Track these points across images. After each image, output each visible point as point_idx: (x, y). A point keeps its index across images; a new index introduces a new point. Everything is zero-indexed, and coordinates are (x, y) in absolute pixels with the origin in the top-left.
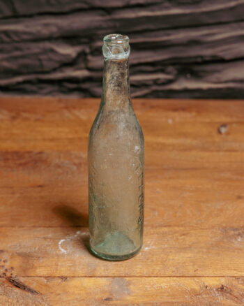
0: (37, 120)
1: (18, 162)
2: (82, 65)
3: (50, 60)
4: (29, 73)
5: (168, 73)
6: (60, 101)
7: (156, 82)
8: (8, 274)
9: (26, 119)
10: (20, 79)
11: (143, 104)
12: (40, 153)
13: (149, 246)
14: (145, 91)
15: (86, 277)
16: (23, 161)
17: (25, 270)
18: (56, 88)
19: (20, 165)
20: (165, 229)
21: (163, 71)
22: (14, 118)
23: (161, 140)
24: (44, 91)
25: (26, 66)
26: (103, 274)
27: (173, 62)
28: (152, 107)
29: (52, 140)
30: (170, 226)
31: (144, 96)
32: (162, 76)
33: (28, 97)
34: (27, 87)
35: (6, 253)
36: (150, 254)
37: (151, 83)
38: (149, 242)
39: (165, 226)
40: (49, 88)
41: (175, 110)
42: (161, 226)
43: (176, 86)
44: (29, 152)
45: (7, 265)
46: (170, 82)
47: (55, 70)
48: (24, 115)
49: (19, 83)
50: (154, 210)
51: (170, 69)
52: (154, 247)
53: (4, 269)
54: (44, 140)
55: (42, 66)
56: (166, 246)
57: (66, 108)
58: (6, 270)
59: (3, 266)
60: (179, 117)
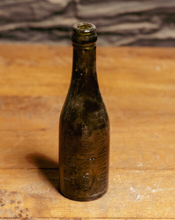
0: (31, 66)
1: (19, 106)
2: (72, 14)
3: (42, 8)
4: (21, 21)
5: (153, 22)
6: (50, 48)
7: (142, 31)
8: (24, 215)
9: (21, 65)
10: (12, 26)
11: (130, 53)
12: (39, 97)
13: (155, 188)
14: (131, 40)
15: (99, 218)
16: (23, 105)
17: (39, 212)
18: (46, 35)
19: (21, 109)
20: (170, 172)
21: (148, 20)
22: (9, 64)
23: (152, 86)
24: (35, 38)
25: (18, 14)
26: (116, 215)
27: (159, 12)
28: (139, 55)
29: (48, 85)
30: (172, 169)
31: (130, 45)
32: (147, 26)
33: (19, 44)
34: (19, 34)
35: (19, 194)
36: (158, 196)
37: (137, 32)
38: (155, 185)
39: (168, 169)
40: (39, 35)
41: (161, 57)
42: (164, 169)
43: (161, 35)
44: (28, 97)
45: (22, 206)
46: (155, 31)
47: (45, 18)
48: (19, 61)
49: (11, 31)
50: (155, 153)
51: (156, 18)
52: (160, 189)
53: (19, 210)
54: (41, 85)
55: (33, 14)
56: (172, 189)
57: (58, 54)
58: (21, 211)
59: (18, 207)
60: (165, 64)
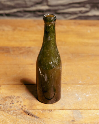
0: (25, 31)
1: (20, 52)
2: (45, 3)
3: (30, 1)
4: (20, 7)
5: (87, 8)
6: (35, 21)
7: (81, 12)
8: (24, 109)
9: (20, 30)
10: (15, 10)
11: (75, 23)
12: (29, 47)
13: (88, 94)
14: (75, 16)
15: (60, 110)
16: (22, 51)
17: (31, 107)
18: (32, 14)
19: (21, 53)
20: (95, 86)
21: (84, 7)
22: (14, 30)
23: (86, 41)
24: (27, 16)
25: (18, 4)
26: (69, 108)
28: (79, 24)
29: (34, 41)
30: (96, 84)
31: (75, 19)
32: (83, 9)
33: (19, 19)
34: (19, 14)
35: (21, 98)
36: (89, 98)
37: (78, 12)
38: (88, 92)
39: (94, 84)
40: (29, 15)
42: (92, 84)
43: (90, 14)
44: (24, 47)
45: (22, 104)
46: (87, 12)
47: (32, 6)
48: (19, 28)
49: (15, 12)
50: (88, 76)
51: (88, 5)
52: (90, 95)
53: (21, 106)
54: (30, 41)
55: (26, 4)
56: (96, 94)
57: (38, 24)
58: (22, 106)
59: (20, 105)
60: (93, 29)
